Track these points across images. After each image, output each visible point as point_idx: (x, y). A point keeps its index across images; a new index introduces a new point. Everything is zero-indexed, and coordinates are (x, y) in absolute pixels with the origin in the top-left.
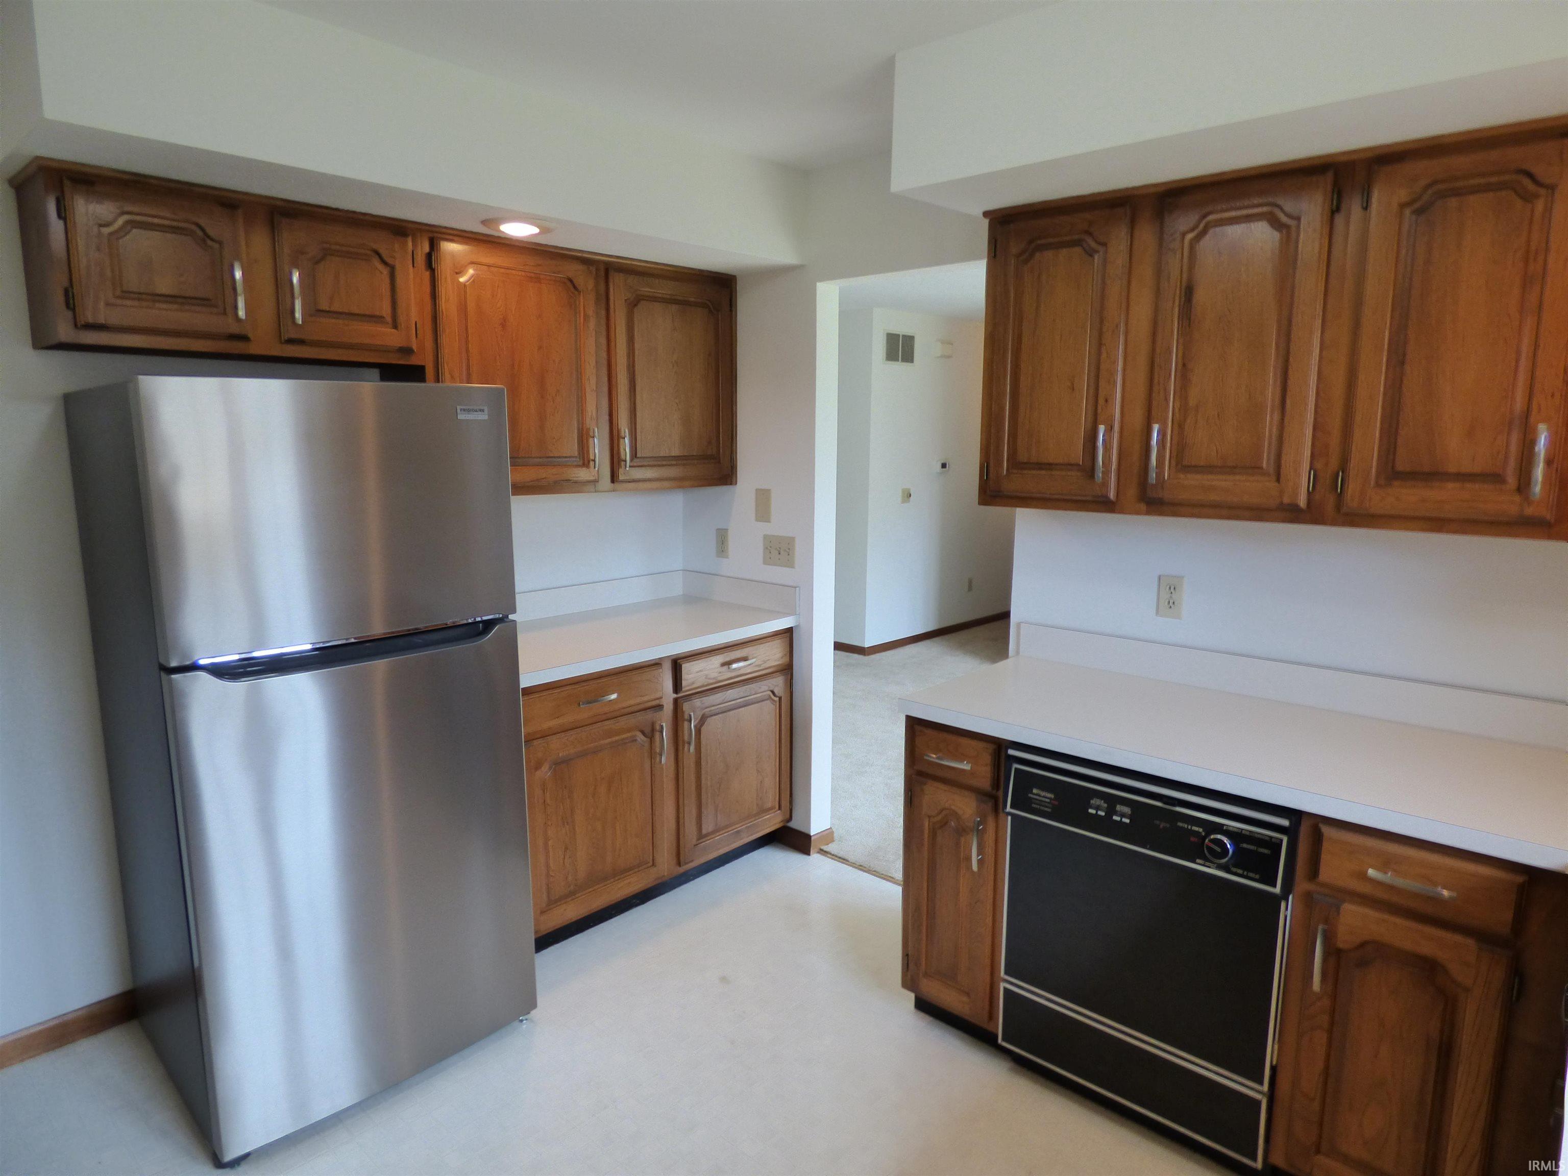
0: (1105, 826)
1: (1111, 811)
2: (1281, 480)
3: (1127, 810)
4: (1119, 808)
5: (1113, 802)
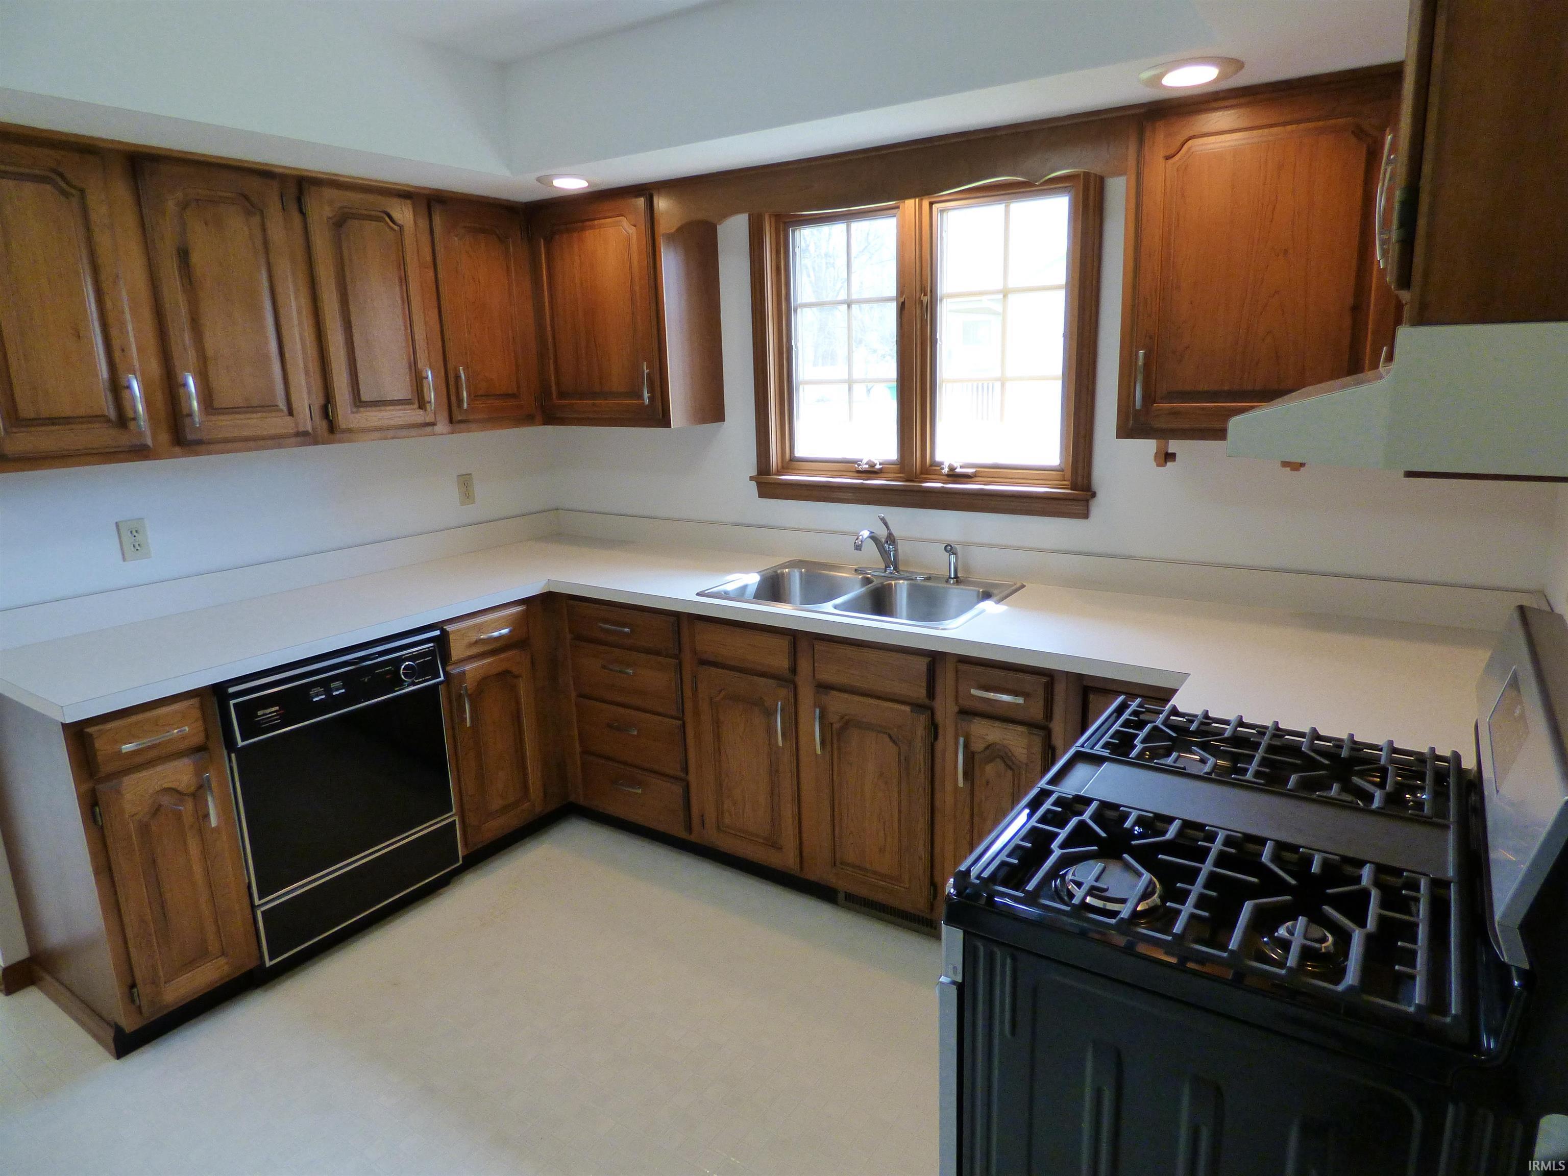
0: (333, 703)
1: (328, 691)
2: (295, 412)
3: (338, 684)
4: (333, 685)
5: (324, 683)
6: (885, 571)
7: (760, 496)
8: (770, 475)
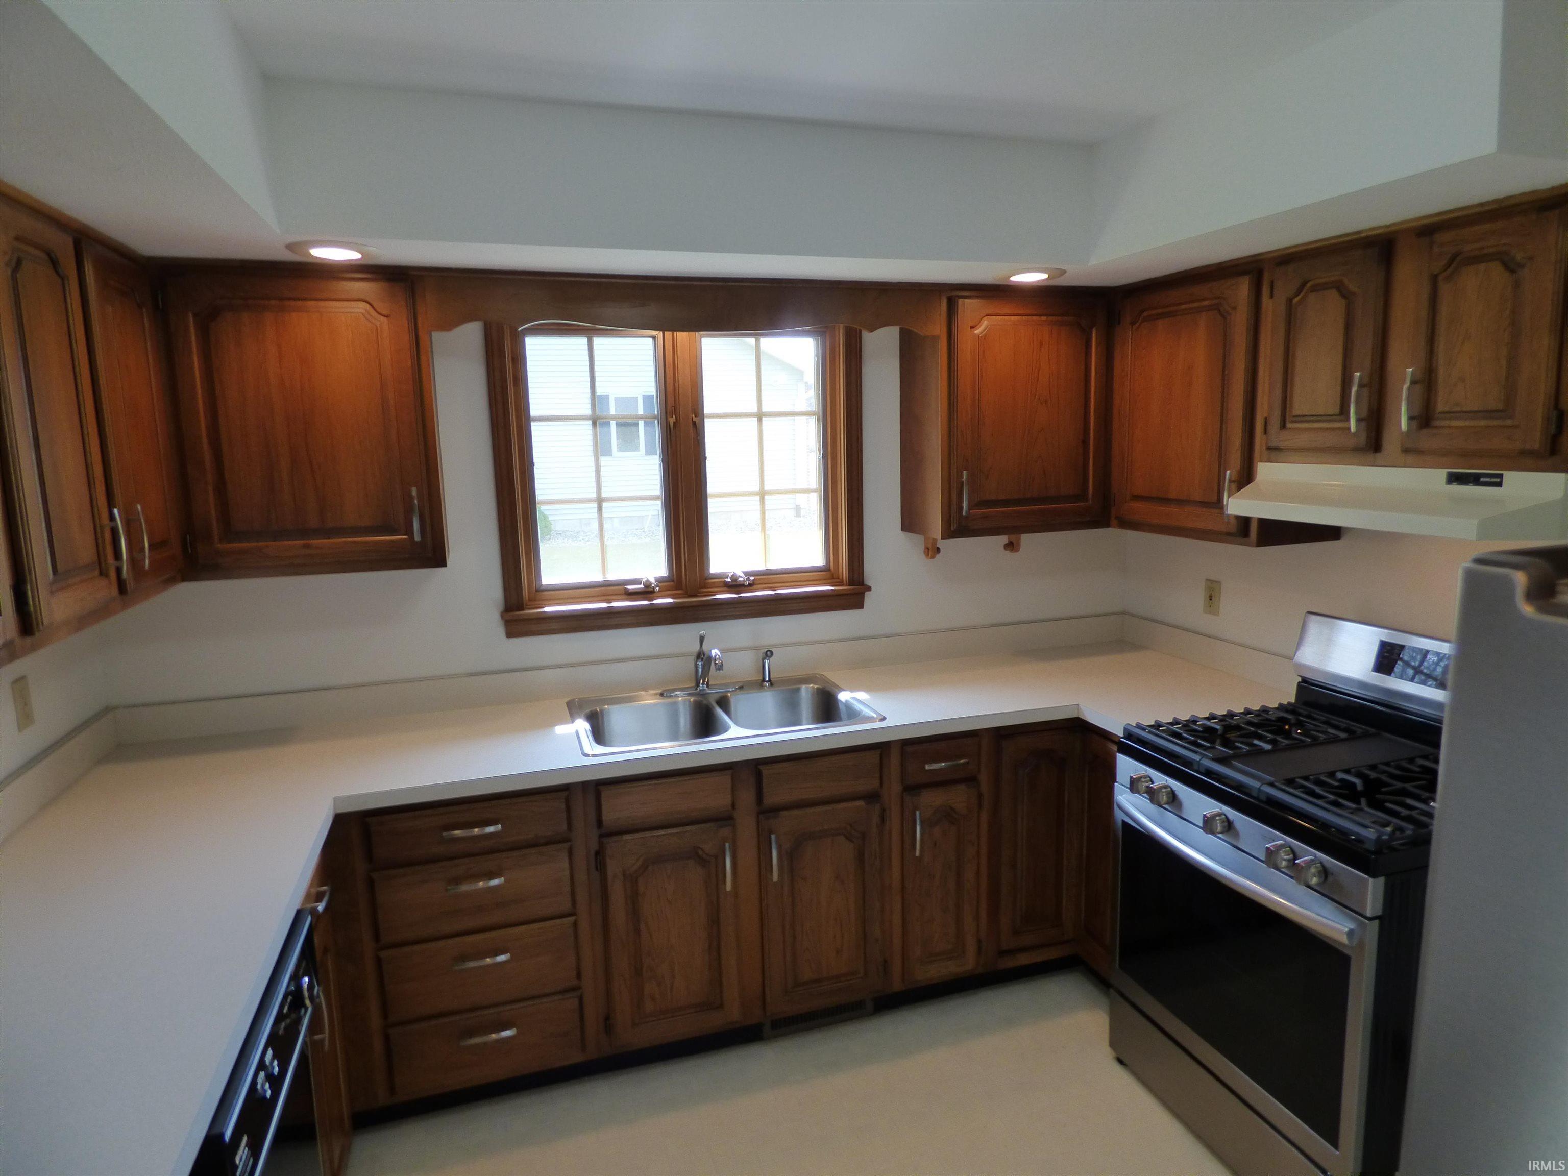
6: (697, 689)
7: (510, 634)
8: (523, 610)
